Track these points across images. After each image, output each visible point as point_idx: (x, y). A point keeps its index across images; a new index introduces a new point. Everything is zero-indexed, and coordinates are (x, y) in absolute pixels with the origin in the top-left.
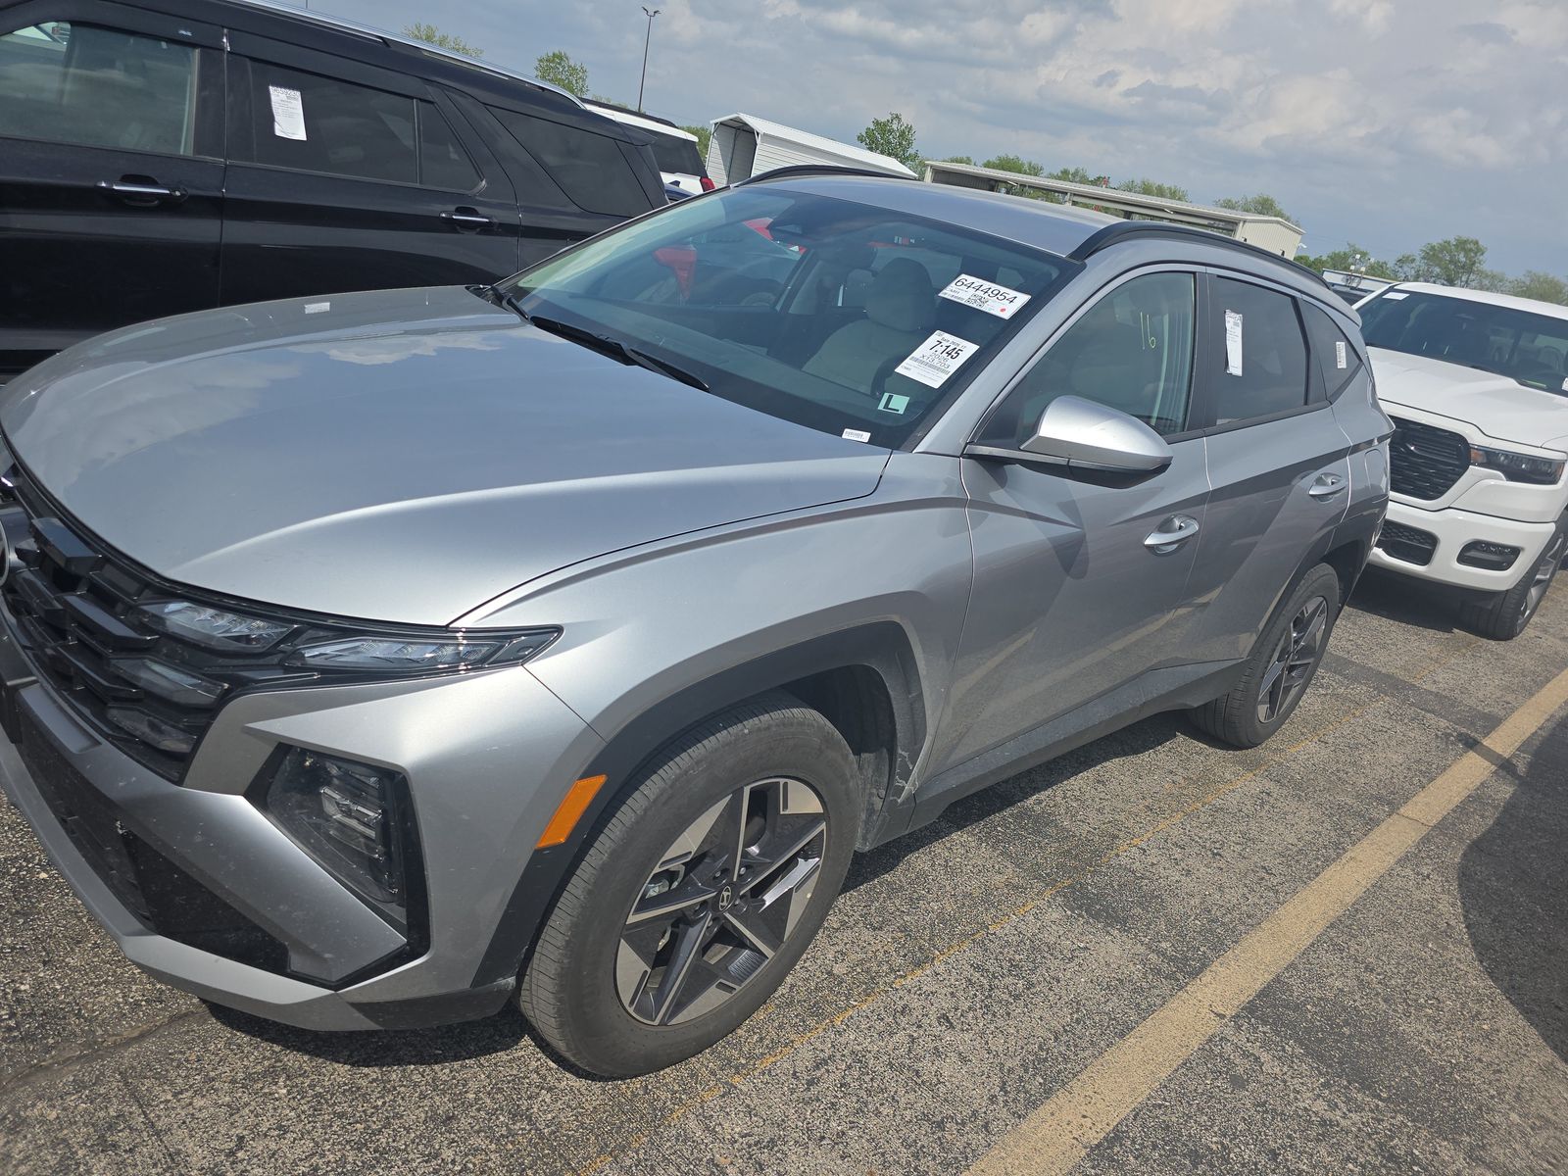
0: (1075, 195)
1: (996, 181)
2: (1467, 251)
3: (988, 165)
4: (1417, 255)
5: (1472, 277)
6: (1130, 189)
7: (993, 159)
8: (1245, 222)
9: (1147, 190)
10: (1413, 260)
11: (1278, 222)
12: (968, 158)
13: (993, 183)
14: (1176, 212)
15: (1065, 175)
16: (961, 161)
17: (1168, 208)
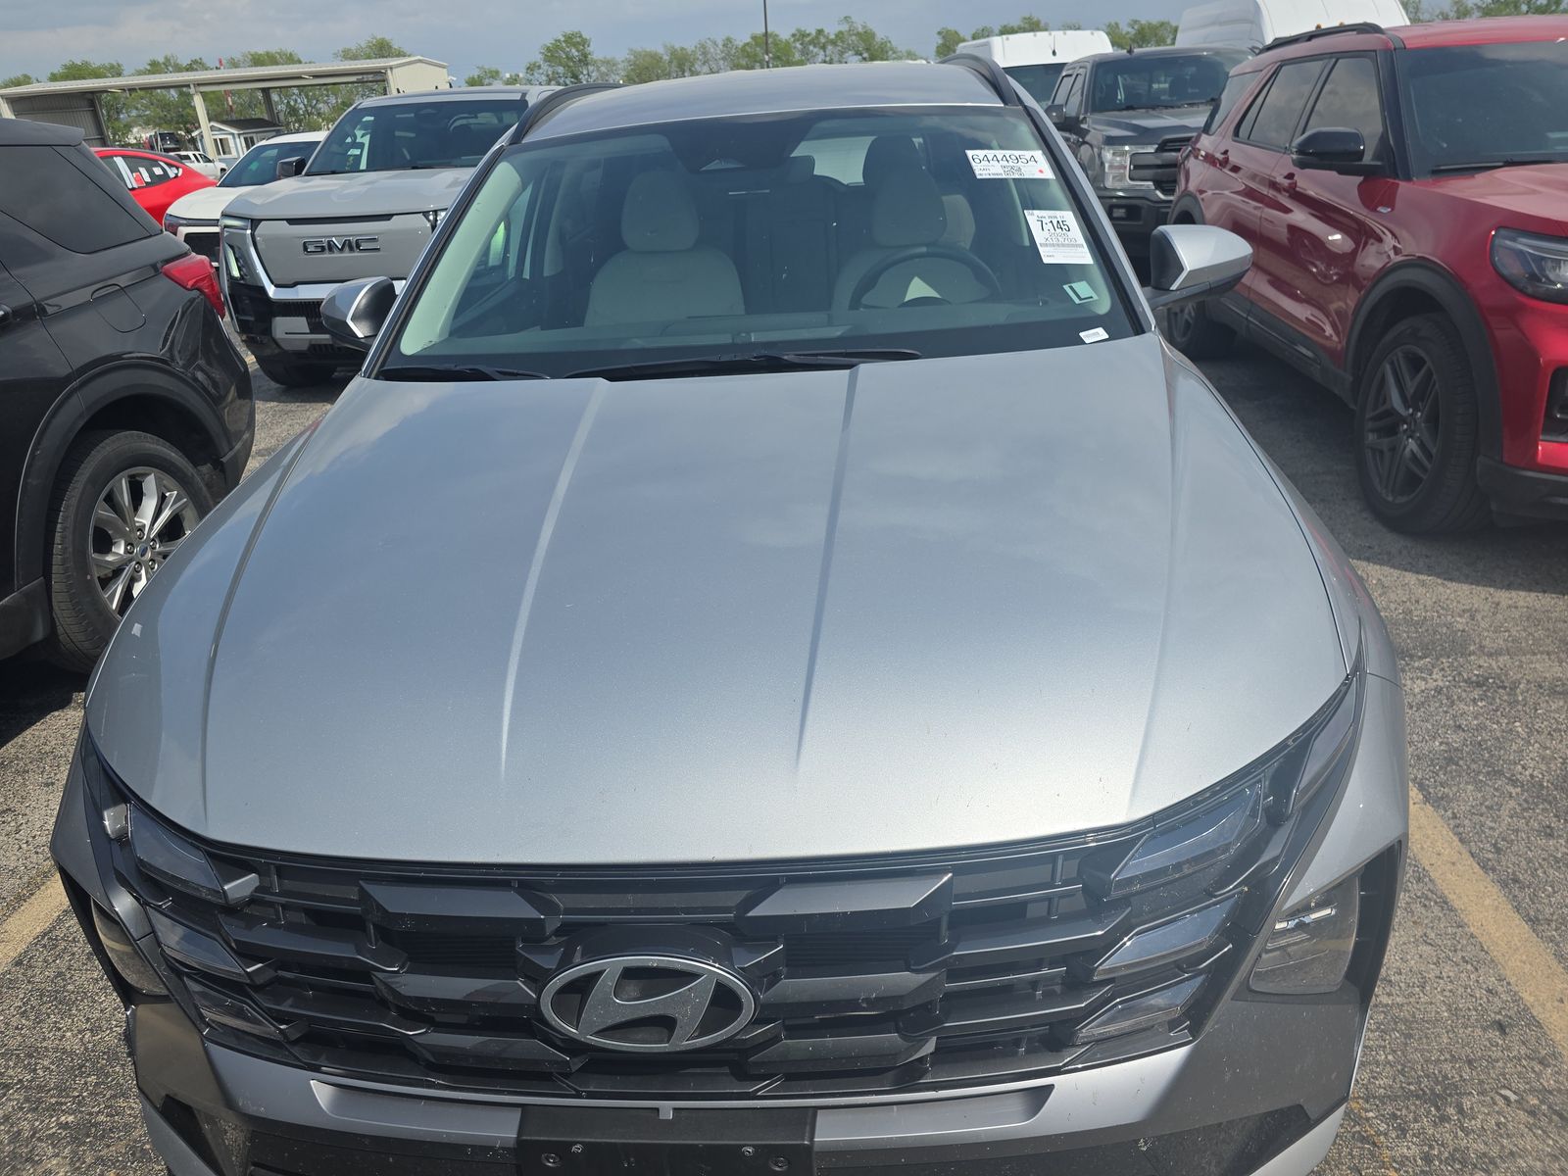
0: (198, 85)
1: (92, 93)
2: (575, 45)
3: (54, 78)
4: (538, 58)
5: (591, 68)
6: (234, 64)
7: (58, 69)
8: (391, 68)
9: (257, 61)
10: (539, 67)
11: (420, 61)
12: (26, 76)
13: (90, 96)
14: (316, 76)
15: (155, 67)
16: (18, 83)
17: (305, 73)
